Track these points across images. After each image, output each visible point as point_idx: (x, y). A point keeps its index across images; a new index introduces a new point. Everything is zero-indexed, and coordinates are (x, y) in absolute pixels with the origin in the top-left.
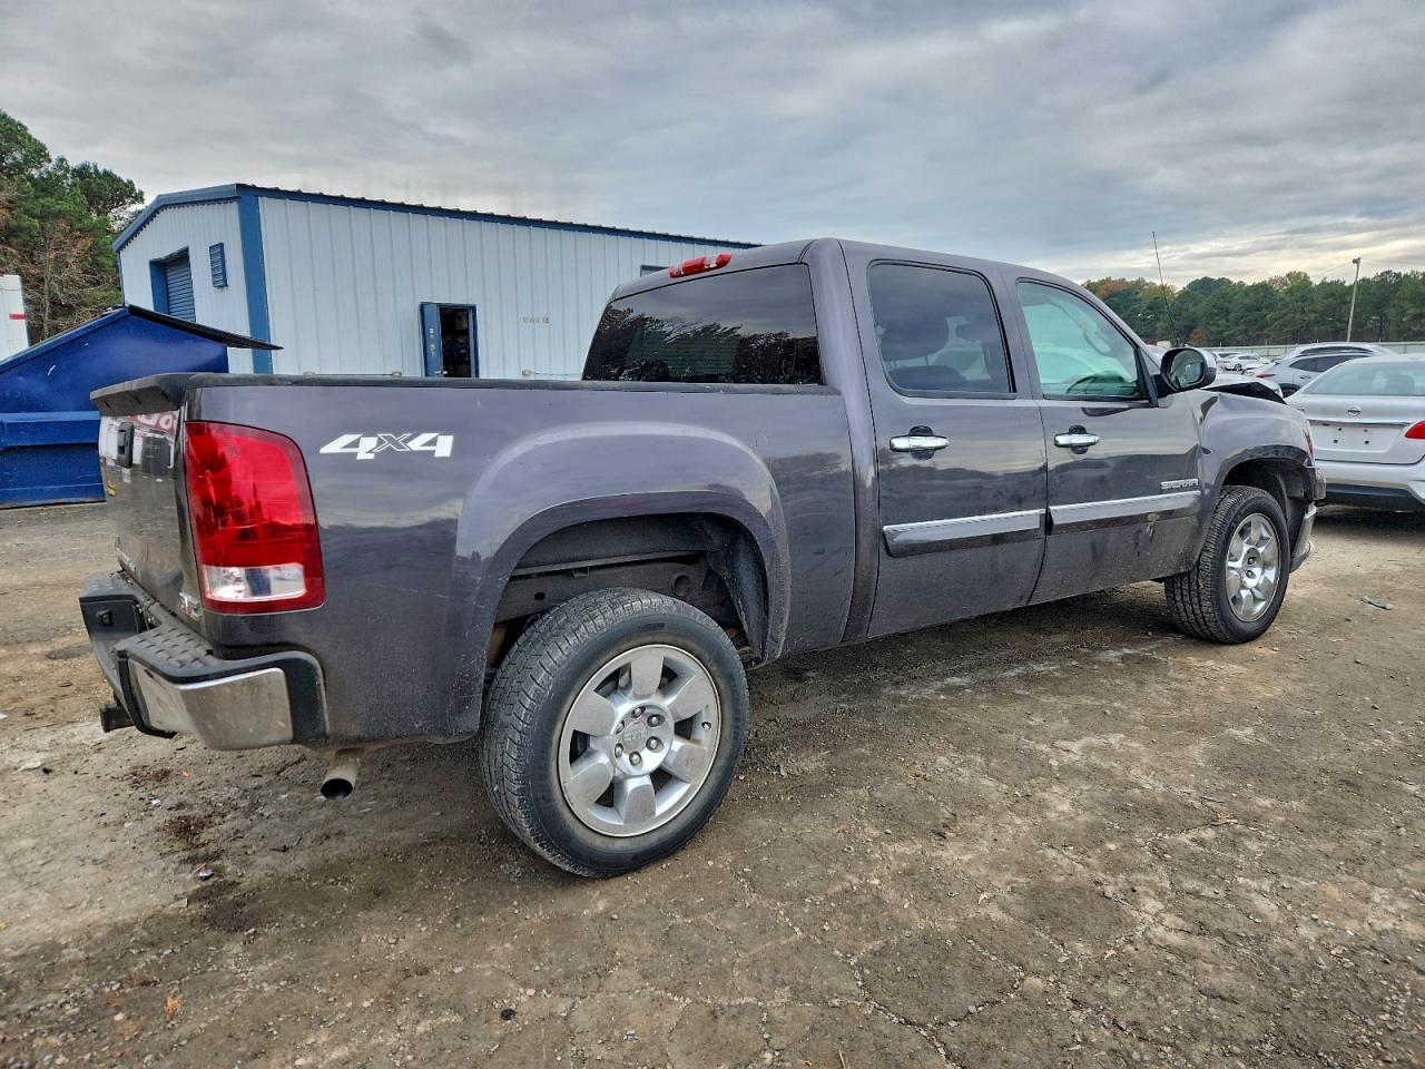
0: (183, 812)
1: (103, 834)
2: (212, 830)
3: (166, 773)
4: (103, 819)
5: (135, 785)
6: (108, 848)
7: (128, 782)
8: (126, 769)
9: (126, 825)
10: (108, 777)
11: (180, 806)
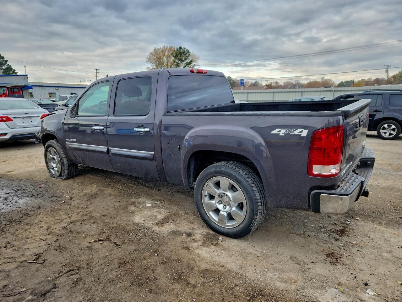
0: (338, 237)
1: (362, 244)
2: (337, 228)
3: (328, 255)
4: (359, 249)
5: (341, 256)
6: (364, 239)
7: (342, 259)
8: (338, 266)
9: (355, 243)
10: (346, 266)
11: (337, 240)
